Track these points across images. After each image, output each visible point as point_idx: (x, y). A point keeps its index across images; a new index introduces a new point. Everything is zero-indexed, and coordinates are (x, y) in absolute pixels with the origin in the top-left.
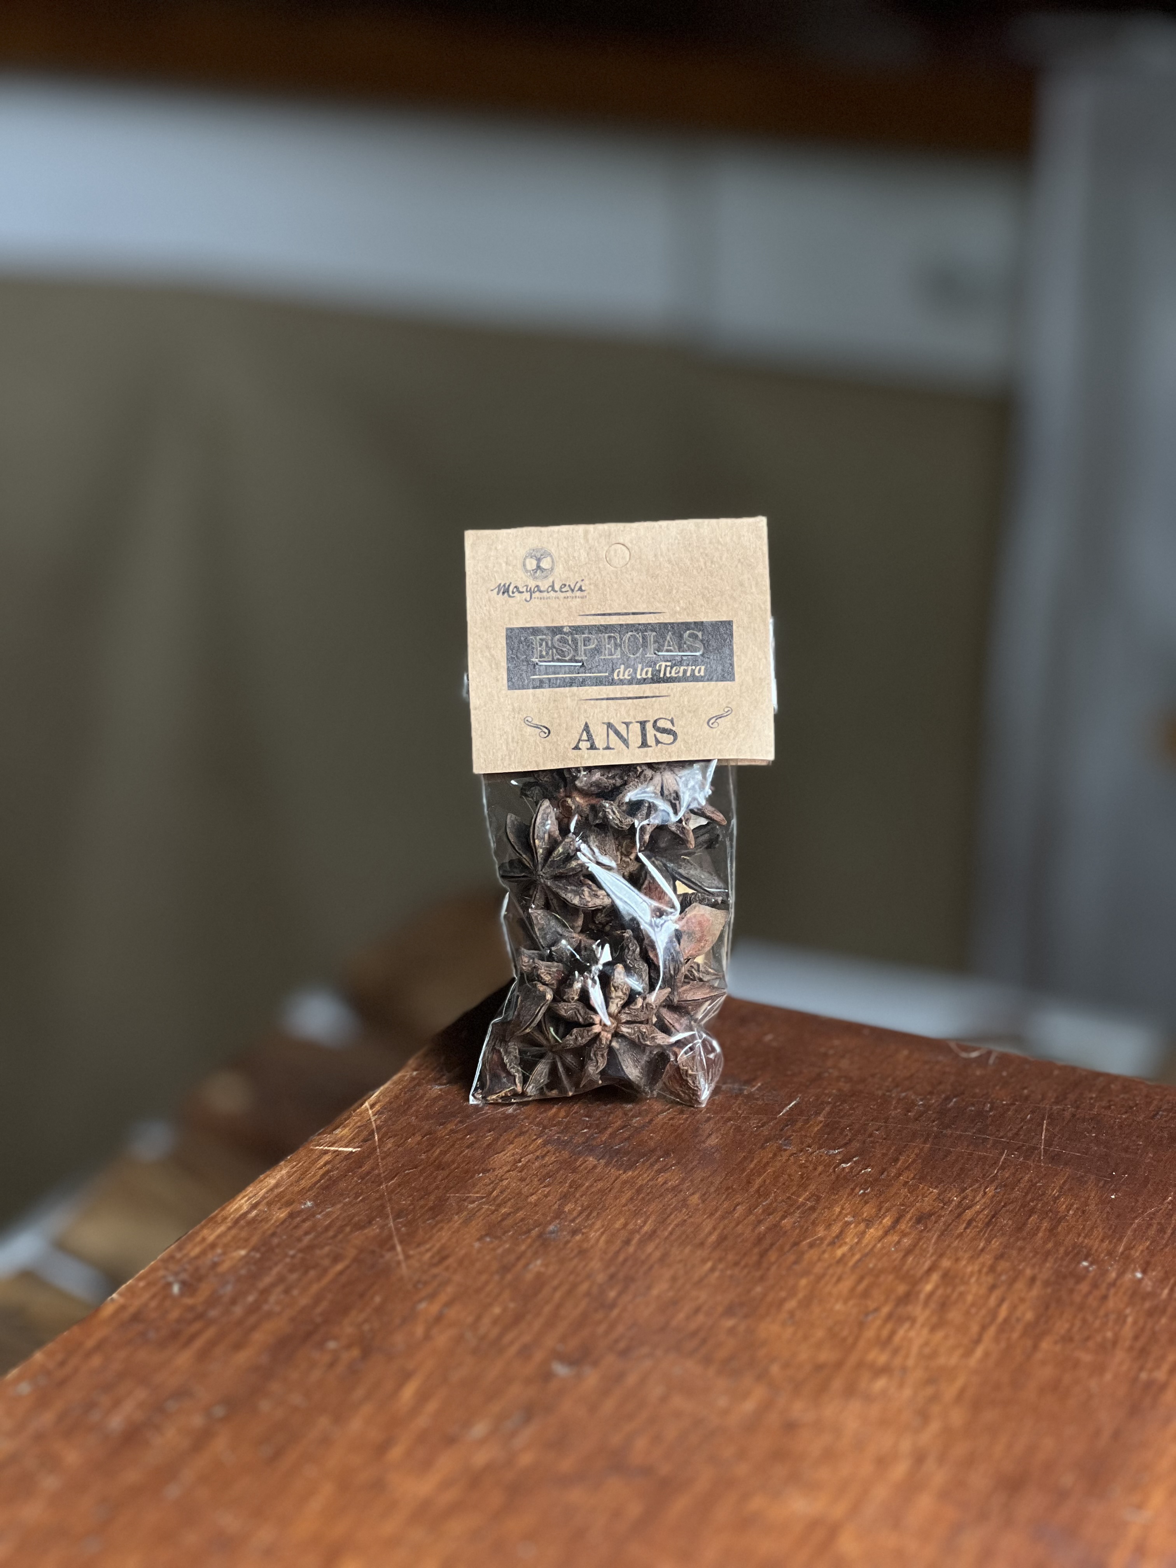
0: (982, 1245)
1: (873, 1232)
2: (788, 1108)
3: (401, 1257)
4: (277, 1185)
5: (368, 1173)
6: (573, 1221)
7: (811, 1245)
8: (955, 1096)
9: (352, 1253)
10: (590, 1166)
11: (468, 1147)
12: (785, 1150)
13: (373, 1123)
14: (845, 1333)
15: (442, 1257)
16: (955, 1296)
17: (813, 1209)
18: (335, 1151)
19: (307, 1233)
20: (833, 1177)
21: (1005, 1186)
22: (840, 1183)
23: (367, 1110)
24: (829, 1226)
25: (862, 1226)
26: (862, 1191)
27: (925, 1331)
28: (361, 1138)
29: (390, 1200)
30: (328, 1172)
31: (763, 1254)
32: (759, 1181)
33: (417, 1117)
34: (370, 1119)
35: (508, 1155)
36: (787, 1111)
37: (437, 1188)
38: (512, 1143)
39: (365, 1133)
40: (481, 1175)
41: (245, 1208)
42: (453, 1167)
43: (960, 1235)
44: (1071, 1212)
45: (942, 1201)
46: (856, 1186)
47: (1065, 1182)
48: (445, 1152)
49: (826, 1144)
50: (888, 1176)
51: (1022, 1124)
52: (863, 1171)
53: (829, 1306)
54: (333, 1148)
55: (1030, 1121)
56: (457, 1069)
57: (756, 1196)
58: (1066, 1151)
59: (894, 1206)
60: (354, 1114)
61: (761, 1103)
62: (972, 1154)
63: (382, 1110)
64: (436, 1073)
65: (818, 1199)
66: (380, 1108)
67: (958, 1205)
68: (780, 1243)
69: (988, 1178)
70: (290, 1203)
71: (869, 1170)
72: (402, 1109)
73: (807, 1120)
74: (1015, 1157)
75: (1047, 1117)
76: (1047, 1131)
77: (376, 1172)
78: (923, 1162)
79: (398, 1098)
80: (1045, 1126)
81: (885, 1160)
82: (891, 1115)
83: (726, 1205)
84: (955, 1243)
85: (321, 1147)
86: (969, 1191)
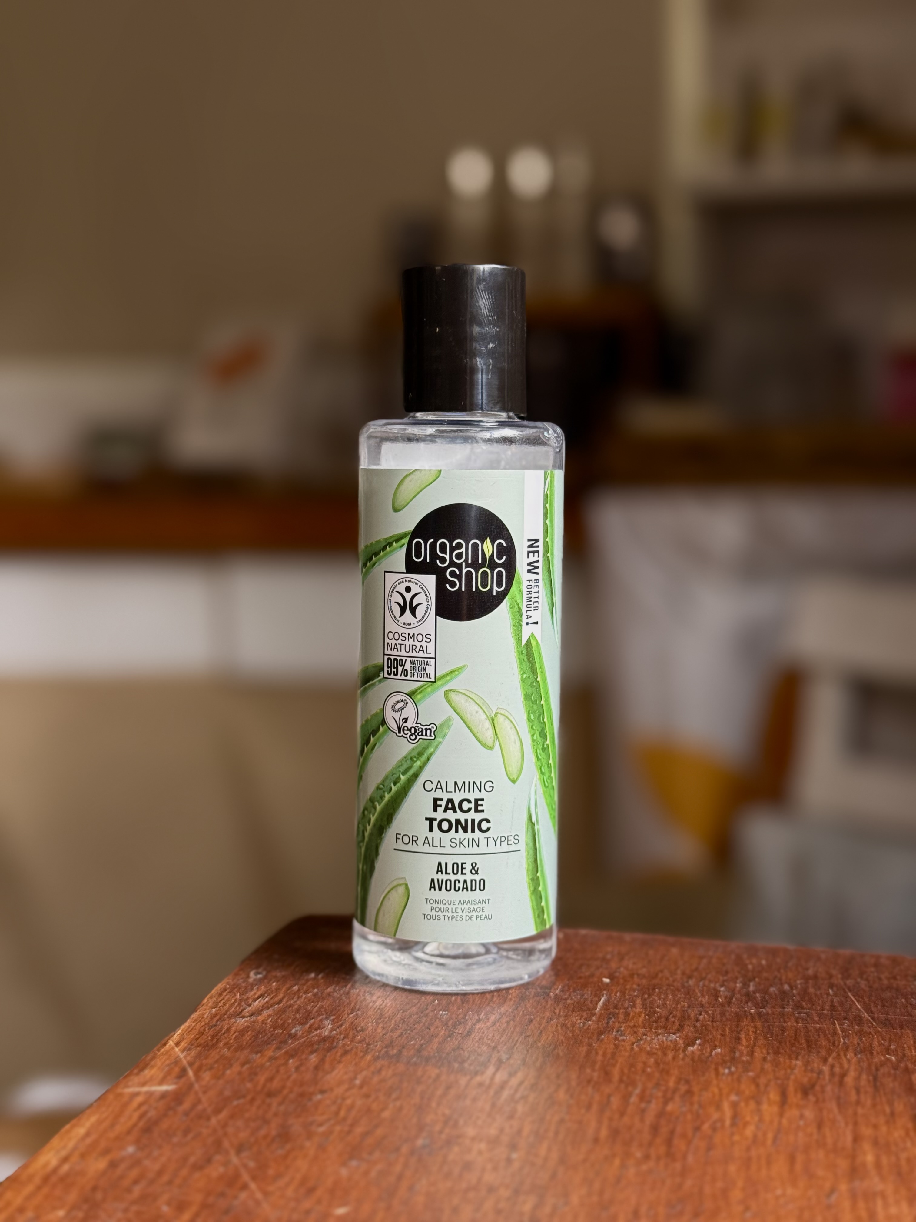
0: (888, 1110)
2: (600, 1004)
3: (259, 1195)
4: (87, 1134)
5: (192, 1109)
6: (441, 1132)
7: (714, 1129)
9: (197, 1198)
10: (434, 1076)
11: (295, 1071)
12: (624, 1040)
13: (183, 1059)
15: (308, 1189)
17: (689, 1092)
18: (147, 1092)
19: (136, 1182)
20: (688, 1060)
21: (861, 1052)
22: (699, 1065)
23: (173, 1048)
24: (719, 1107)
26: (727, 1071)
28: (173, 1075)
29: (226, 1134)
30: (145, 1113)
33: (229, 1049)
34: (178, 1056)
35: (341, 1073)
36: (602, 1006)
37: (276, 1115)
38: (339, 1062)
39: (177, 1070)
40: (319, 1096)
41: (55, 1162)
42: (285, 1092)
43: (858, 1103)
45: (812, 1071)
46: (717, 1067)
47: (914, 1042)
48: (271, 1079)
49: (660, 1031)
50: (742, 1054)
51: (830, 997)
52: (714, 1052)
53: (779, 1192)
54: (145, 1089)
55: (835, 995)
56: (257, 1002)
57: (623, 1086)
58: (891, 1016)
59: (769, 1081)
60: (159, 1053)
61: (572, 1002)
62: (806, 1027)
63: (189, 1047)
64: (236, 1008)
65: (687, 1082)
66: (186, 1045)
67: (832, 1074)
68: (679, 1130)
69: (840, 1047)
70: (106, 1151)
71: (719, 1050)
72: (210, 1044)
73: (626, 1012)
74: (848, 1026)
75: (847, 990)
76: (858, 1001)
77: (200, 1107)
78: (766, 1038)
79: (203, 1034)
80: (852, 997)
81: (728, 1040)
82: (702, 1001)
83: (597, 1097)
84: (860, 1111)
85: (131, 1089)
86: (830, 1060)
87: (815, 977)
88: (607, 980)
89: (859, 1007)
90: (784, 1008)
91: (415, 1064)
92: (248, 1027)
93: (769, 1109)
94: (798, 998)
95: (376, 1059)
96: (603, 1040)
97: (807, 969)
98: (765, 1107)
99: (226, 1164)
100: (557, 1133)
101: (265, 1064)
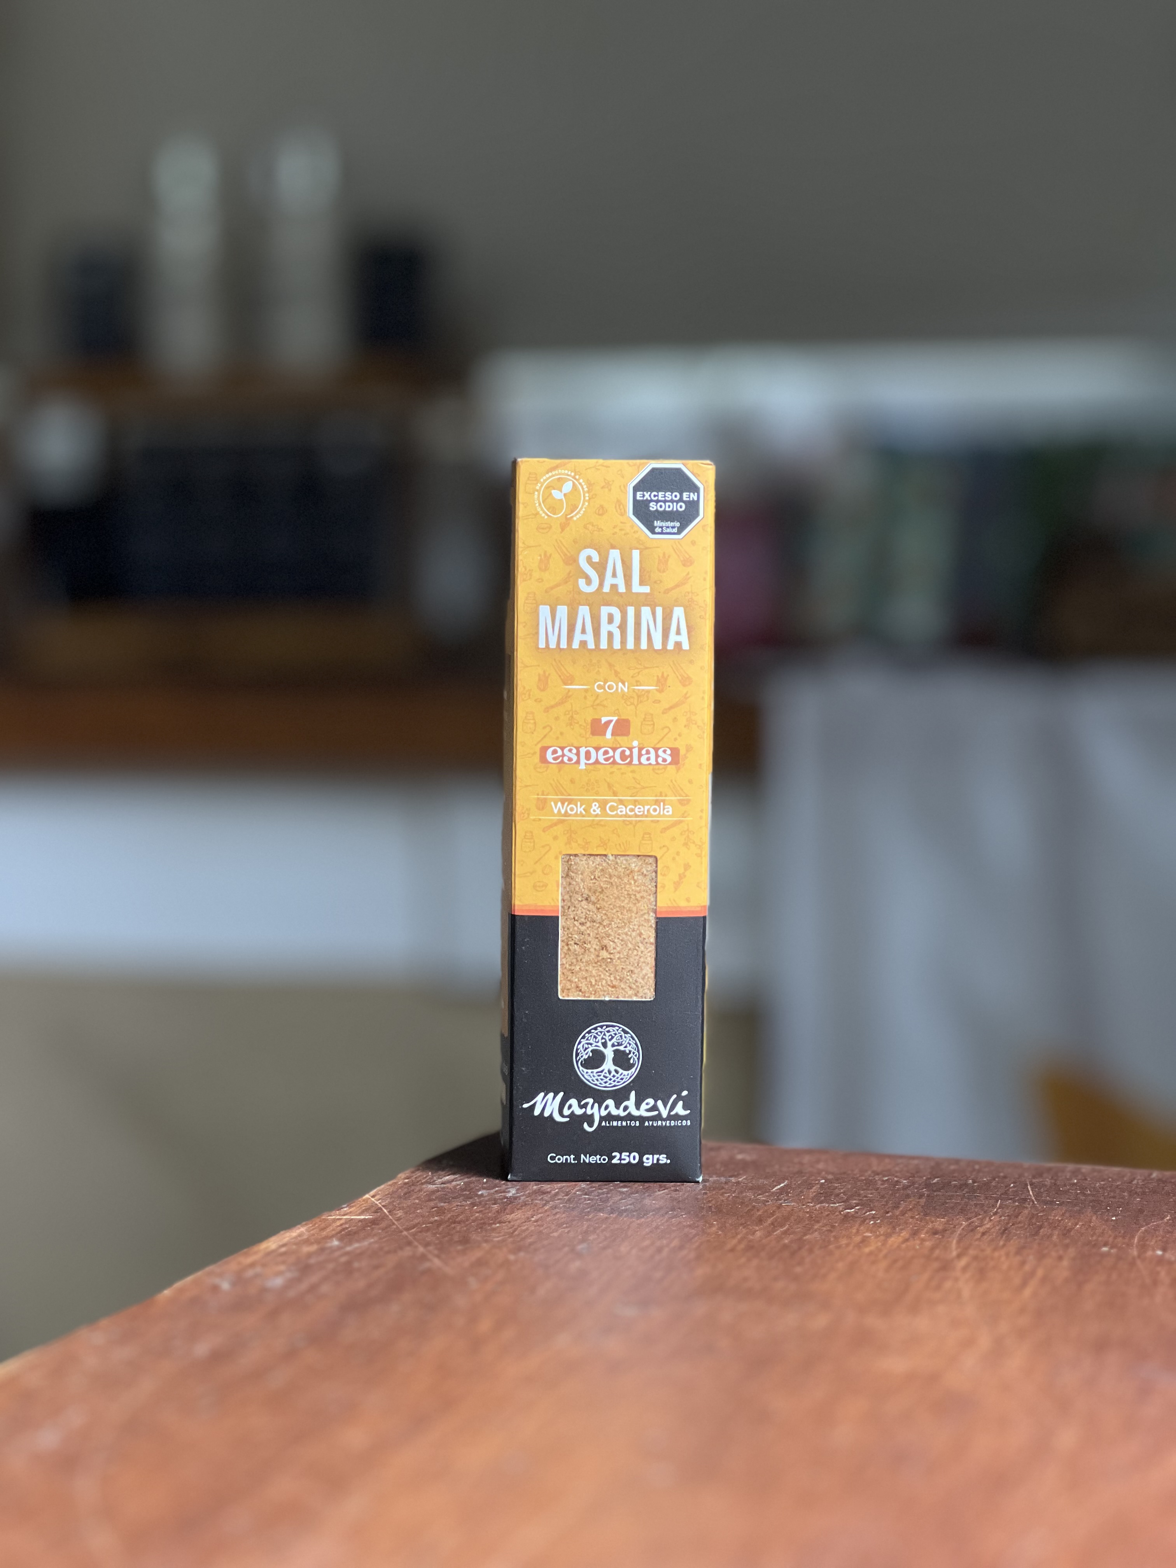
0: (1001, 1243)
1: (894, 1240)
2: (779, 1187)
3: (440, 1264)
4: (300, 1235)
5: (386, 1228)
6: (600, 1243)
7: (839, 1247)
8: (936, 1177)
9: (392, 1264)
10: (603, 1218)
11: (477, 1212)
12: (787, 1206)
13: (379, 1204)
14: (894, 1286)
15: (480, 1263)
16: (989, 1267)
17: (829, 1231)
18: (346, 1219)
19: (340, 1257)
20: (841, 1217)
21: (1008, 1216)
22: (849, 1218)
23: (370, 1199)
24: (850, 1238)
25: (882, 1238)
26: (872, 1222)
27: (970, 1284)
28: (370, 1211)
29: (415, 1239)
30: (347, 1228)
31: (794, 1253)
32: (770, 1220)
33: (419, 1200)
34: (374, 1202)
35: (519, 1215)
36: (779, 1189)
37: (459, 1232)
38: (518, 1209)
39: (373, 1209)
40: (498, 1225)
41: (274, 1247)
42: (468, 1222)
43: (979, 1239)
44: (1078, 1226)
45: (952, 1224)
46: (865, 1220)
47: (1064, 1213)
48: (457, 1216)
49: (825, 1202)
50: (893, 1214)
51: (1008, 1188)
52: (868, 1213)
54: (345, 1217)
55: (1014, 1187)
56: (447, 1177)
57: (771, 1226)
58: (1057, 1199)
59: (908, 1227)
60: (357, 1201)
61: (752, 1185)
62: (968, 1203)
63: (383, 1198)
64: (428, 1179)
65: (832, 1226)
66: (381, 1197)
67: (969, 1226)
68: (807, 1247)
69: (990, 1213)
70: (316, 1243)
71: (874, 1212)
72: (404, 1197)
73: (800, 1191)
74: (1010, 1203)
75: (1029, 1185)
76: (1034, 1191)
77: (394, 1227)
78: (924, 1207)
79: (396, 1192)
80: (1030, 1189)
81: (887, 1207)
82: (879, 1187)
83: (745, 1231)
84: (976, 1243)
85: (334, 1217)
86: (975, 1219)
87: (1005, 1177)
89: (1031, 1193)
90: (956, 1192)
92: (438, 1189)
94: (976, 1188)
96: (768, 1204)
97: (1001, 1172)
98: (892, 1239)
99: (415, 1251)
100: (698, 1247)
101: (452, 1208)
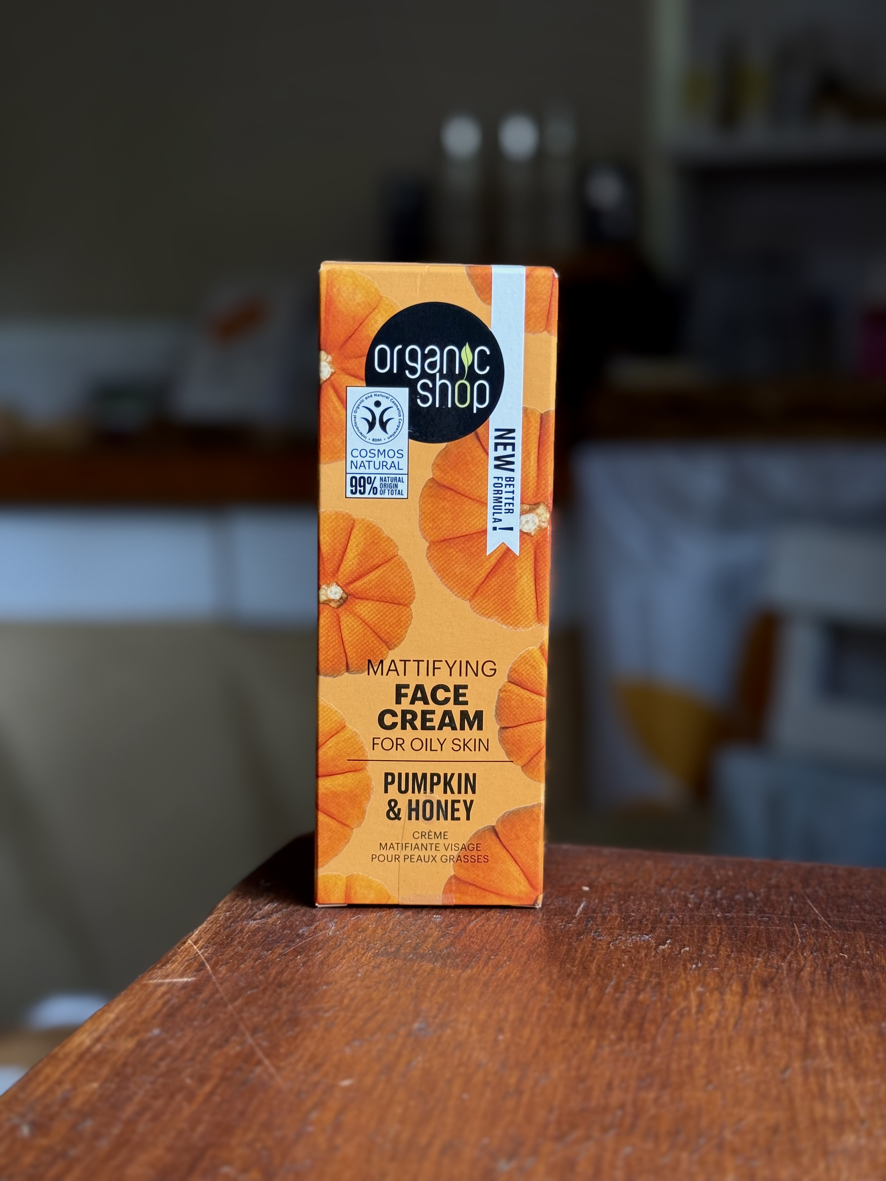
0: (839, 1000)
2: (580, 909)
3: (272, 1070)
4: (117, 1019)
5: (210, 998)
6: (435, 1017)
7: (681, 1015)
8: (718, 889)
9: (217, 1072)
10: (428, 970)
11: (302, 966)
12: (601, 940)
13: (201, 956)
14: (774, 1092)
15: (316, 1065)
16: (852, 1045)
17: (660, 984)
18: (169, 983)
19: (162, 1059)
20: (658, 957)
21: (817, 951)
22: (668, 960)
23: (192, 946)
24: (686, 997)
26: (694, 966)
27: (851, 1082)
28: (193, 969)
29: (241, 1019)
30: (168, 1001)
31: (640, 1027)
32: (593, 967)
33: (242, 946)
34: (197, 953)
35: (344, 967)
36: (581, 912)
37: (286, 1002)
38: (343, 959)
39: (196, 964)
40: (325, 987)
41: (88, 1042)
42: (294, 984)
43: (812, 994)
45: (772, 967)
46: (686, 963)
47: (866, 943)
48: (281, 972)
49: (634, 933)
50: (708, 952)
51: (790, 904)
52: (682, 950)
53: (738, 1068)
54: (167, 981)
55: (795, 901)
56: (267, 907)
57: (599, 978)
58: (846, 920)
59: (733, 974)
60: (179, 951)
61: (554, 907)
62: (768, 929)
63: (206, 945)
64: (248, 912)
65: (658, 975)
66: (203, 943)
67: (790, 969)
68: (649, 1016)
69: (798, 946)
70: (135, 1033)
71: (687, 949)
72: (226, 942)
73: (603, 916)
74: (806, 928)
75: (806, 897)
76: (816, 907)
77: (218, 996)
78: (730, 938)
79: (218, 934)
80: (811, 904)
81: (696, 940)
82: (673, 907)
83: (576, 988)
84: (814, 1000)
85: (155, 981)
86: (788, 957)
87: (777, 886)
88: (586, 889)
89: (817, 912)
90: (748, 913)
91: (412, 959)
92: (259, 928)
93: (731, 999)
94: (761, 904)
95: (376, 955)
96: (582, 940)
97: (770, 879)
98: (728, 997)
99: (242, 1043)
100: (539, 1019)
101: (275, 959)
